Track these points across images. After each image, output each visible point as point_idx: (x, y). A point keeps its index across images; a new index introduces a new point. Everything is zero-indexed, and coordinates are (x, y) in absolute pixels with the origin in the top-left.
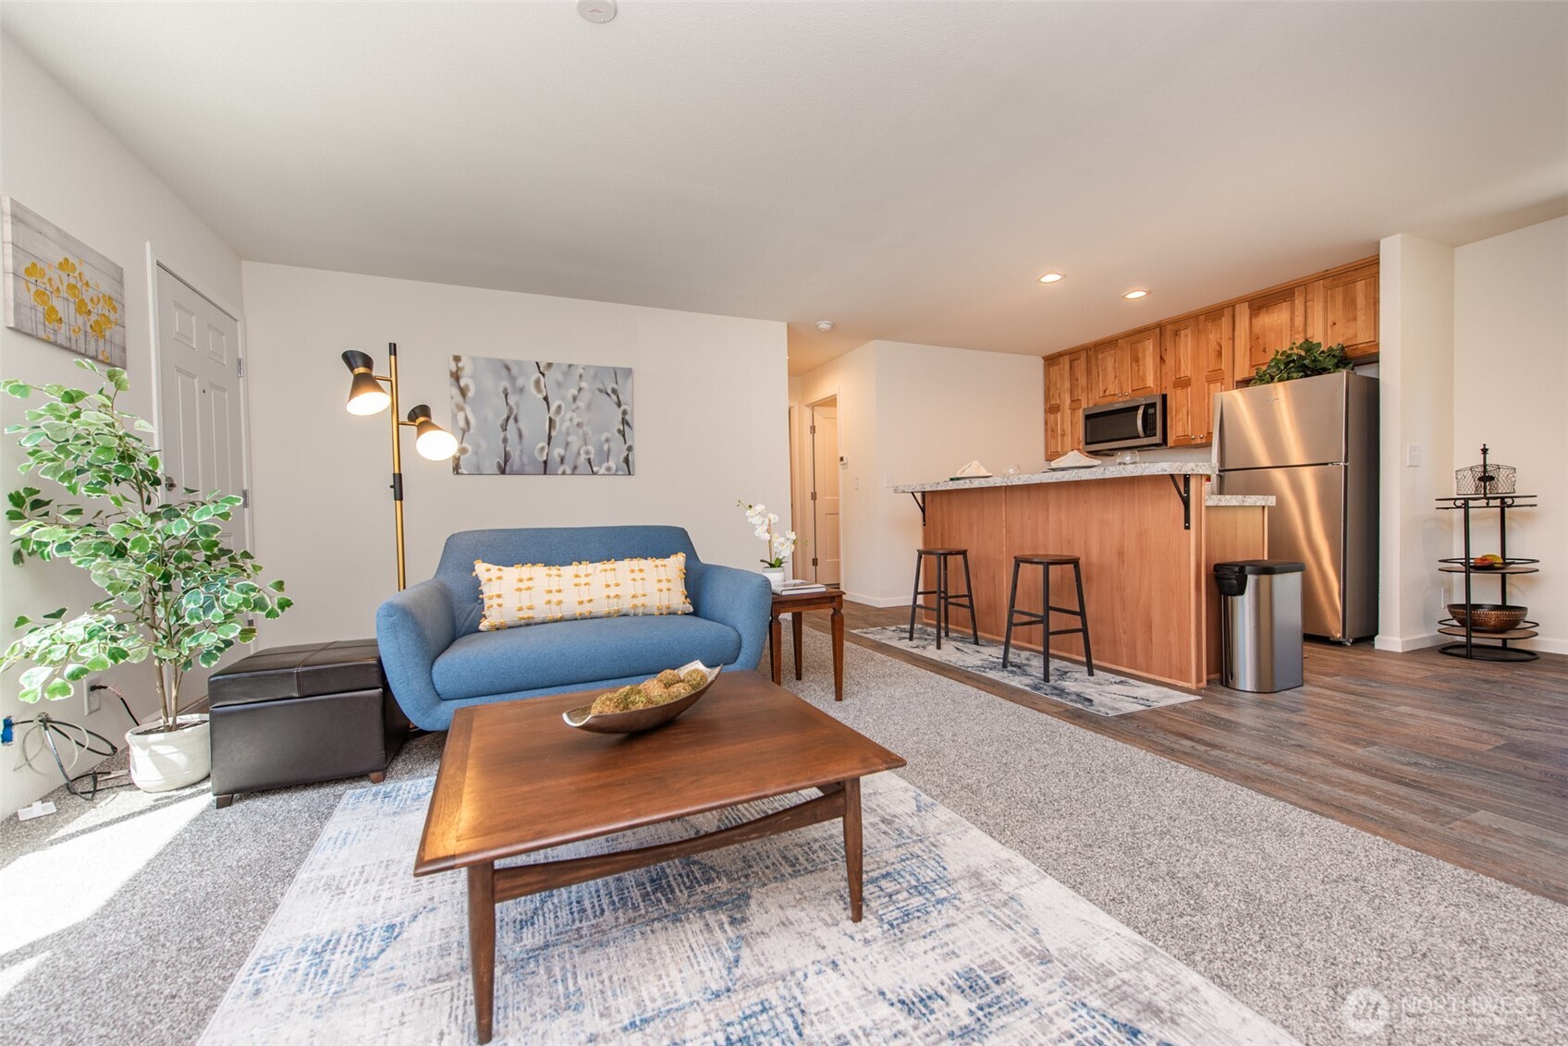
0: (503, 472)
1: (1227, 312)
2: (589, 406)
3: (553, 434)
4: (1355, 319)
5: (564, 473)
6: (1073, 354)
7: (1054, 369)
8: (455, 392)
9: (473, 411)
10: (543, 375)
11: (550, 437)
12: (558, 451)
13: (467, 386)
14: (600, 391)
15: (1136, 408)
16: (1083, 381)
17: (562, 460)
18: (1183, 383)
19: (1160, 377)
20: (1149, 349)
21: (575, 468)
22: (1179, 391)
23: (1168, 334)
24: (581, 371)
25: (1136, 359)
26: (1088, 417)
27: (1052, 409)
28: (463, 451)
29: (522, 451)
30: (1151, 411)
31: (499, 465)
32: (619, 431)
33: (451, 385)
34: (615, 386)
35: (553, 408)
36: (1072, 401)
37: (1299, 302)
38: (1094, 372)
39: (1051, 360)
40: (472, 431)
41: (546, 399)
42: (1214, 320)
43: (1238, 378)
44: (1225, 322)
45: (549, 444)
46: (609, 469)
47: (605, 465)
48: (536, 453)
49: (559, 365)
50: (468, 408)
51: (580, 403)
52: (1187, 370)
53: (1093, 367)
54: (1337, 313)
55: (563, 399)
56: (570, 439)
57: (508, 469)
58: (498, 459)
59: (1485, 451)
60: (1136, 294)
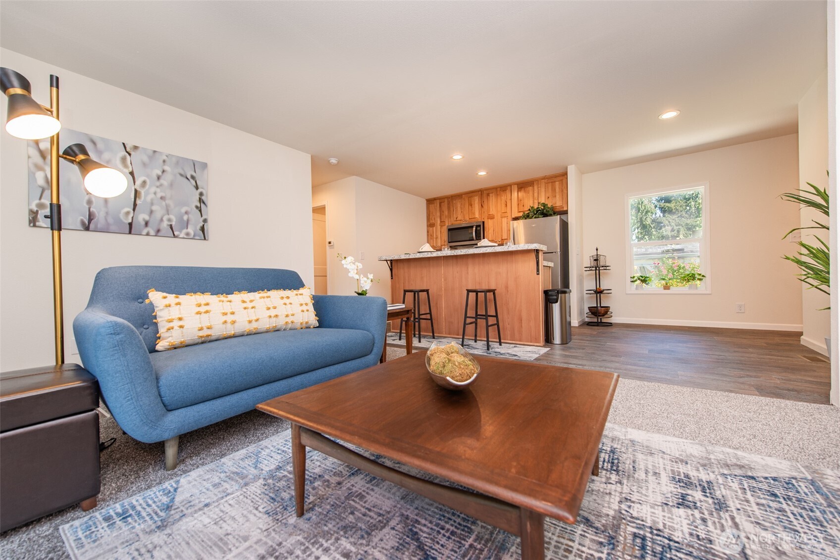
0: (87, 228)
1: (509, 188)
2: (171, 185)
3: (138, 202)
4: (555, 196)
5: (148, 234)
6: (441, 200)
7: (432, 206)
8: (34, 153)
10: (130, 154)
11: (135, 205)
12: (142, 217)
14: (181, 175)
15: (472, 227)
16: (446, 213)
17: (147, 224)
18: (491, 217)
19: (480, 214)
20: (476, 201)
21: (158, 231)
22: (490, 220)
23: (485, 195)
24: (165, 158)
25: (471, 205)
26: (449, 230)
27: (430, 225)
28: (41, 206)
29: (107, 213)
30: (478, 228)
31: (83, 223)
32: (197, 207)
34: (194, 174)
35: (139, 182)
36: (441, 222)
37: (536, 187)
38: (452, 209)
39: (430, 202)
41: (132, 173)
42: (503, 191)
43: (513, 217)
44: (508, 192)
45: (134, 210)
46: (188, 234)
47: (185, 231)
48: (122, 216)
49: (145, 150)
51: (164, 182)
52: (493, 211)
53: (451, 207)
54: (550, 194)
55: (148, 176)
56: (154, 208)
57: (92, 226)
58: (82, 218)
59: (597, 249)
60: (482, 173)
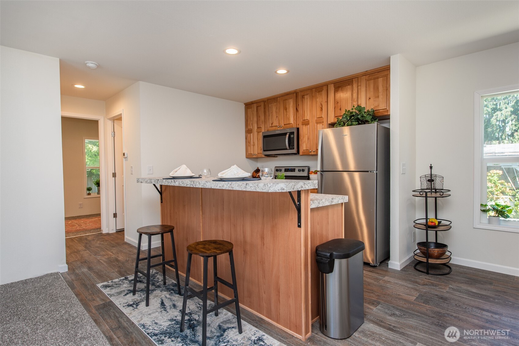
1: (325, 88)
4: (378, 97)
6: (258, 103)
7: (249, 110)
15: (285, 134)
16: (262, 118)
18: (306, 123)
19: (296, 119)
20: (291, 104)
22: (304, 127)
23: (300, 97)
25: (286, 109)
26: (265, 137)
27: (248, 131)
30: (292, 136)
36: (258, 128)
37: (355, 86)
38: (267, 114)
39: (248, 106)
42: (319, 92)
43: (329, 122)
44: (324, 93)
52: (307, 117)
53: (267, 111)
54: (371, 93)
59: (431, 167)
60: (282, 71)
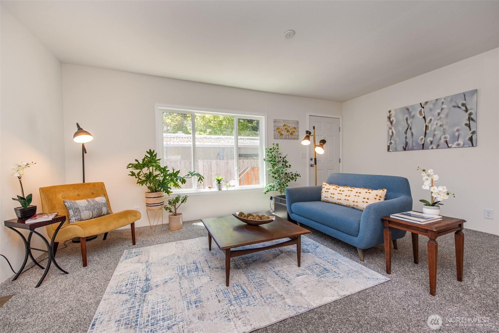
0: (405, 149)
2: (447, 116)
3: (427, 132)
5: (432, 148)
8: (389, 123)
9: (394, 129)
10: (423, 108)
11: (426, 134)
12: (429, 139)
13: (393, 120)
14: (454, 107)
17: (431, 143)
21: (438, 146)
24: (443, 100)
28: (391, 143)
29: (413, 141)
31: (403, 147)
32: (466, 125)
33: (388, 121)
34: (464, 102)
35: (427, 121)
40: (394, 136)
41: (424, 118)
45: (425, 137)
46: (458, 145)
47: (456, 143)
48: (419, 141)
49: (431, 101)
50: (393, 128)
51: (442, 116)
55: (433, 116)
56: (436, 133)
57: (407, 148)
58: (403, 145)
